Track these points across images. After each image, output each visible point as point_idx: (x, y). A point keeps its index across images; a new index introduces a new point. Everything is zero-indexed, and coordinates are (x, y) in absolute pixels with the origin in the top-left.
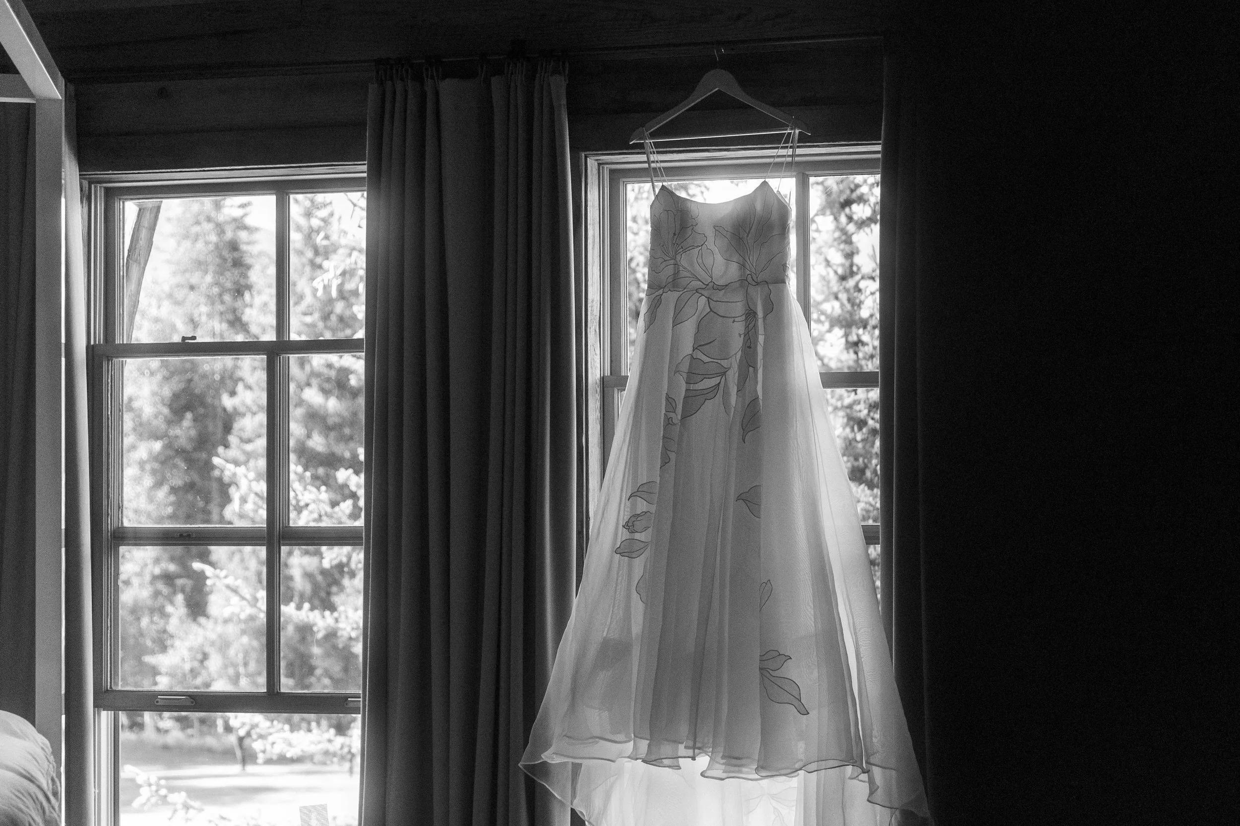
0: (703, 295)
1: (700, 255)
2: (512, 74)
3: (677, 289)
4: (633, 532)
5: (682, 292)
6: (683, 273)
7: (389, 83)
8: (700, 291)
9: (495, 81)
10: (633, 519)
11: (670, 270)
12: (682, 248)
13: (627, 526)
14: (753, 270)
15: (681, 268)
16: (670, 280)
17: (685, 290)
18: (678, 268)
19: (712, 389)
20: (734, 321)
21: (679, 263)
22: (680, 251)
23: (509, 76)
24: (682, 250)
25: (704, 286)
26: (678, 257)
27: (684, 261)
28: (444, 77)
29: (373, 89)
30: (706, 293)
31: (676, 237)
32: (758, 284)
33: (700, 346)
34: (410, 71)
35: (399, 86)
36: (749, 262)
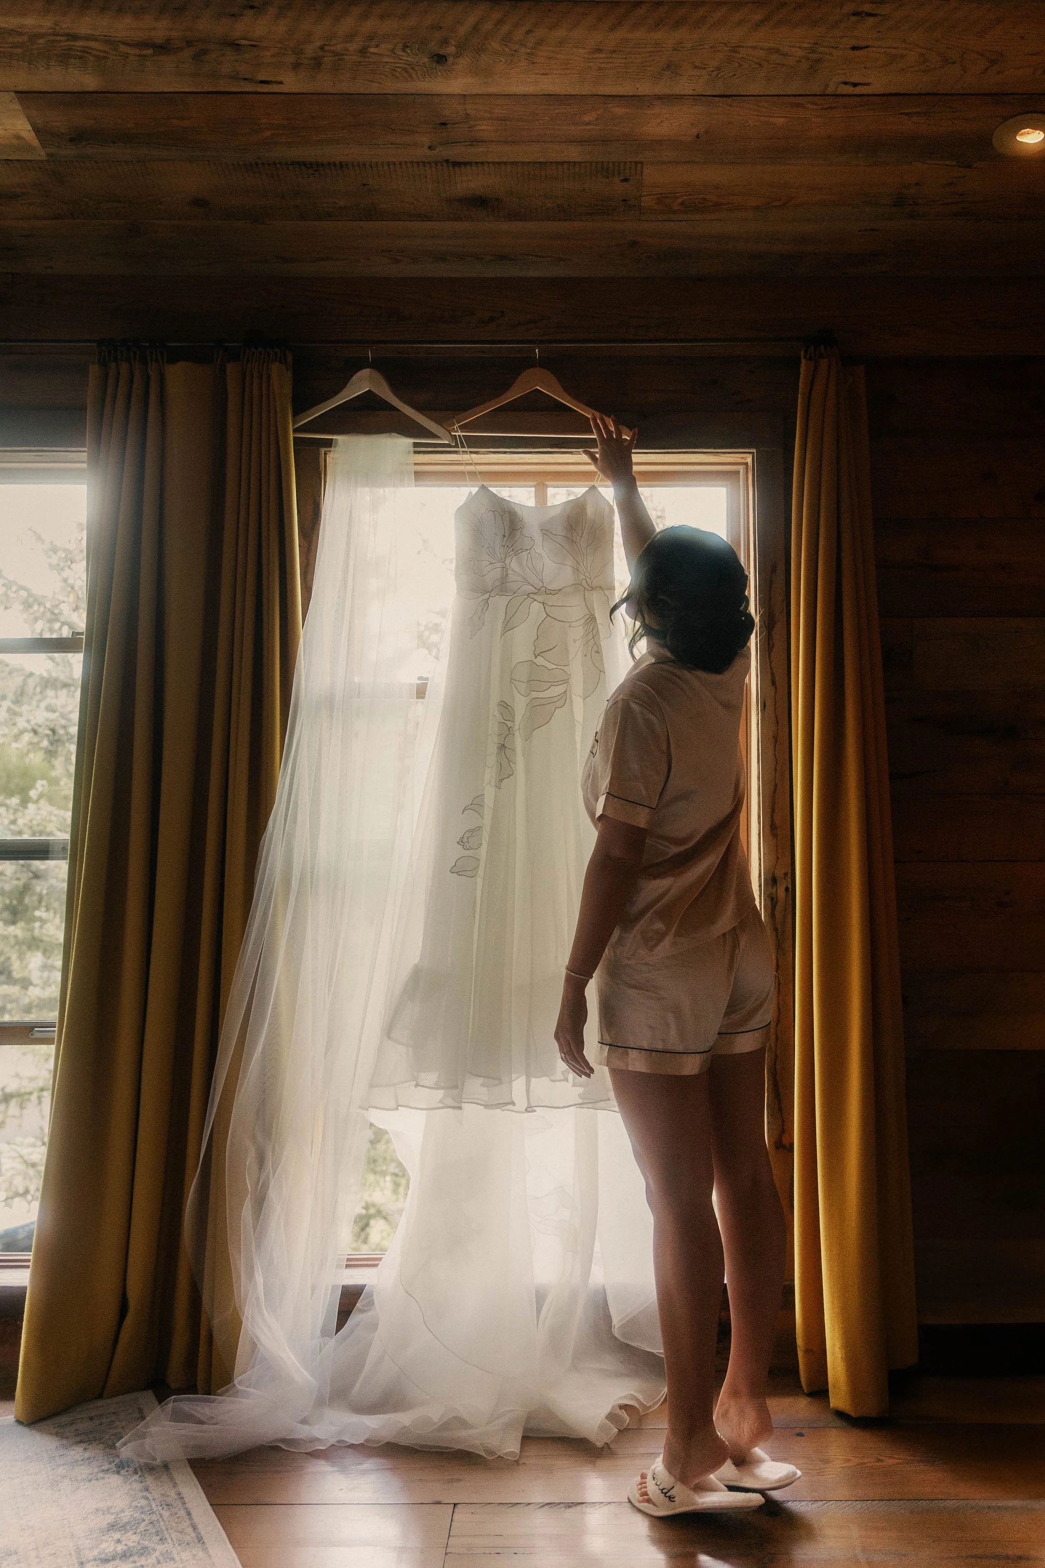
0: (535, 600)
1: (529, 559)
2: (248, 361)
3: (505, 594)
4: (468, 849)
5: (511, 597)
6: (512, 577)
7: (113, 365)
8: (531, 596)
9: (230, 367)
10: (468, 834)
11: (498, 573)
12: (513, 550)
13: (461, 842)
14: (587, 575)
15: (510, 572)
16: (497, 583)
17: (515, 595)
18: (507, 571)
19: (559, 697)
20: (570, 626)
21: (508, 567)
22: (511, 553)
23: (245, 362)
24: (512, 552)
25: (537, 591)
26: (508, 560)
27: (514, 565)
28: (172, 361)
29: (94, 370)
30: (539, 598)
31: (506, 539)
32: (593, 589)
33: (542, 652)
34: (138, 352)
35: (124, 367)
36: (583, 566)
